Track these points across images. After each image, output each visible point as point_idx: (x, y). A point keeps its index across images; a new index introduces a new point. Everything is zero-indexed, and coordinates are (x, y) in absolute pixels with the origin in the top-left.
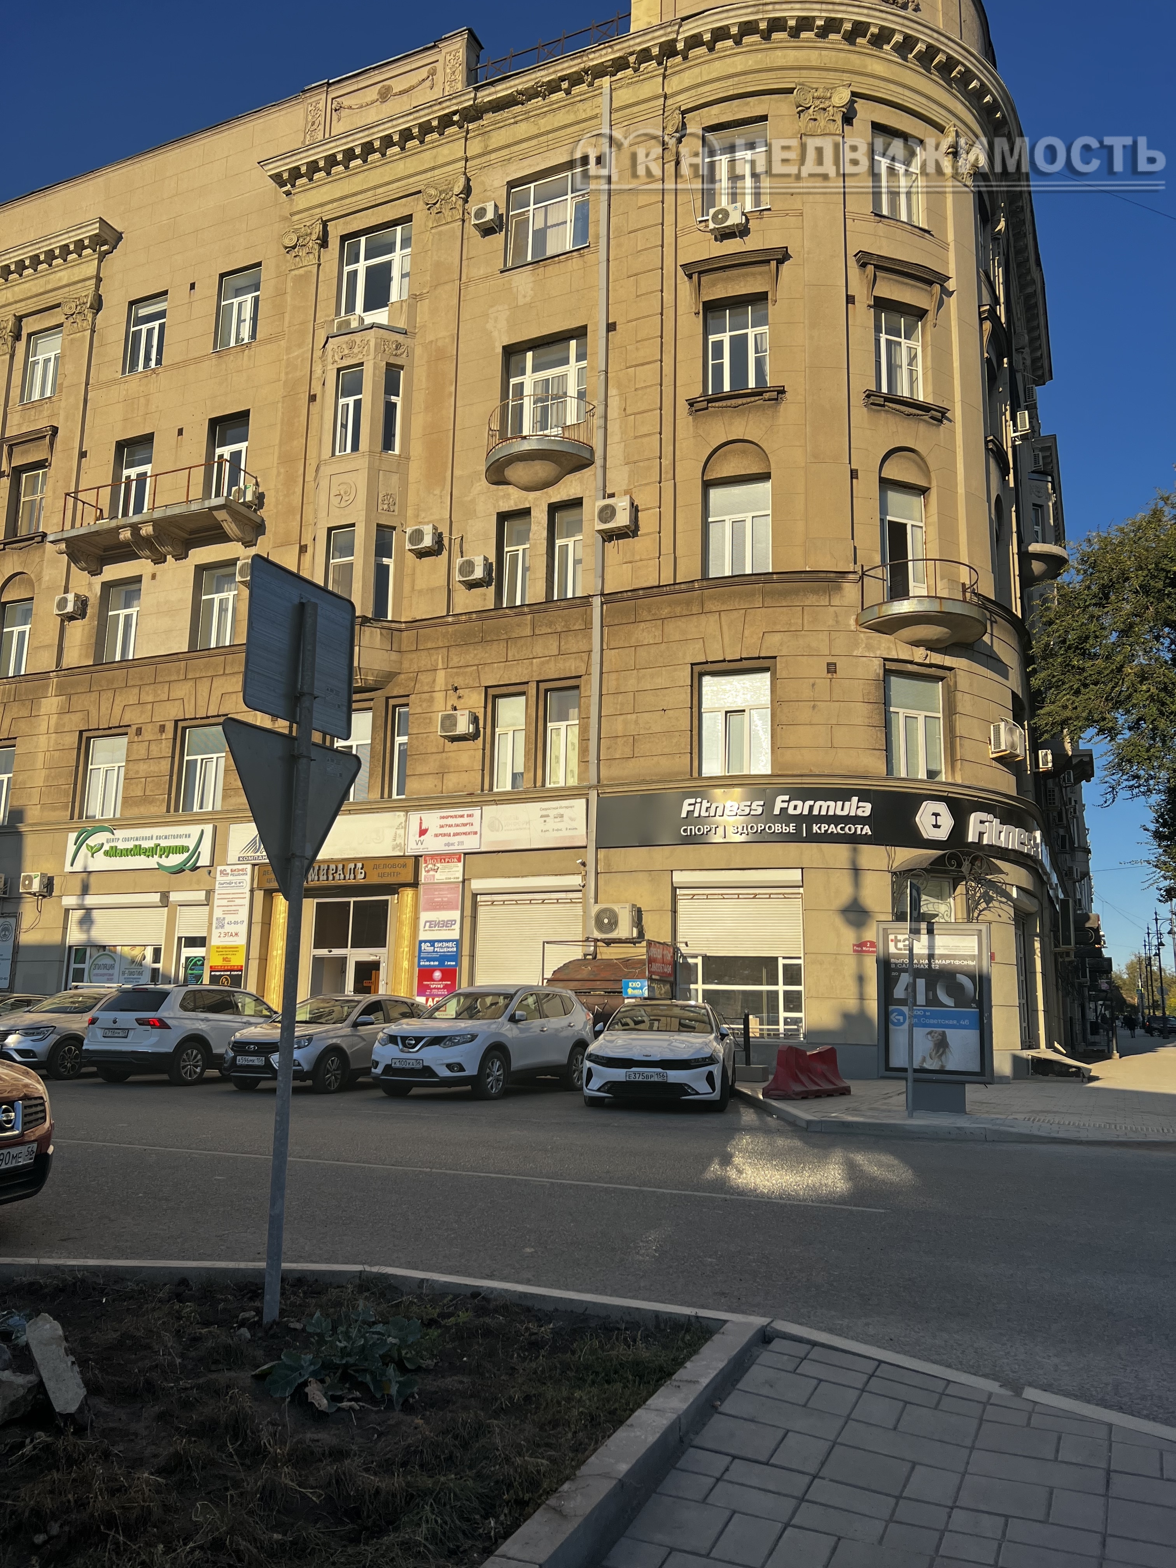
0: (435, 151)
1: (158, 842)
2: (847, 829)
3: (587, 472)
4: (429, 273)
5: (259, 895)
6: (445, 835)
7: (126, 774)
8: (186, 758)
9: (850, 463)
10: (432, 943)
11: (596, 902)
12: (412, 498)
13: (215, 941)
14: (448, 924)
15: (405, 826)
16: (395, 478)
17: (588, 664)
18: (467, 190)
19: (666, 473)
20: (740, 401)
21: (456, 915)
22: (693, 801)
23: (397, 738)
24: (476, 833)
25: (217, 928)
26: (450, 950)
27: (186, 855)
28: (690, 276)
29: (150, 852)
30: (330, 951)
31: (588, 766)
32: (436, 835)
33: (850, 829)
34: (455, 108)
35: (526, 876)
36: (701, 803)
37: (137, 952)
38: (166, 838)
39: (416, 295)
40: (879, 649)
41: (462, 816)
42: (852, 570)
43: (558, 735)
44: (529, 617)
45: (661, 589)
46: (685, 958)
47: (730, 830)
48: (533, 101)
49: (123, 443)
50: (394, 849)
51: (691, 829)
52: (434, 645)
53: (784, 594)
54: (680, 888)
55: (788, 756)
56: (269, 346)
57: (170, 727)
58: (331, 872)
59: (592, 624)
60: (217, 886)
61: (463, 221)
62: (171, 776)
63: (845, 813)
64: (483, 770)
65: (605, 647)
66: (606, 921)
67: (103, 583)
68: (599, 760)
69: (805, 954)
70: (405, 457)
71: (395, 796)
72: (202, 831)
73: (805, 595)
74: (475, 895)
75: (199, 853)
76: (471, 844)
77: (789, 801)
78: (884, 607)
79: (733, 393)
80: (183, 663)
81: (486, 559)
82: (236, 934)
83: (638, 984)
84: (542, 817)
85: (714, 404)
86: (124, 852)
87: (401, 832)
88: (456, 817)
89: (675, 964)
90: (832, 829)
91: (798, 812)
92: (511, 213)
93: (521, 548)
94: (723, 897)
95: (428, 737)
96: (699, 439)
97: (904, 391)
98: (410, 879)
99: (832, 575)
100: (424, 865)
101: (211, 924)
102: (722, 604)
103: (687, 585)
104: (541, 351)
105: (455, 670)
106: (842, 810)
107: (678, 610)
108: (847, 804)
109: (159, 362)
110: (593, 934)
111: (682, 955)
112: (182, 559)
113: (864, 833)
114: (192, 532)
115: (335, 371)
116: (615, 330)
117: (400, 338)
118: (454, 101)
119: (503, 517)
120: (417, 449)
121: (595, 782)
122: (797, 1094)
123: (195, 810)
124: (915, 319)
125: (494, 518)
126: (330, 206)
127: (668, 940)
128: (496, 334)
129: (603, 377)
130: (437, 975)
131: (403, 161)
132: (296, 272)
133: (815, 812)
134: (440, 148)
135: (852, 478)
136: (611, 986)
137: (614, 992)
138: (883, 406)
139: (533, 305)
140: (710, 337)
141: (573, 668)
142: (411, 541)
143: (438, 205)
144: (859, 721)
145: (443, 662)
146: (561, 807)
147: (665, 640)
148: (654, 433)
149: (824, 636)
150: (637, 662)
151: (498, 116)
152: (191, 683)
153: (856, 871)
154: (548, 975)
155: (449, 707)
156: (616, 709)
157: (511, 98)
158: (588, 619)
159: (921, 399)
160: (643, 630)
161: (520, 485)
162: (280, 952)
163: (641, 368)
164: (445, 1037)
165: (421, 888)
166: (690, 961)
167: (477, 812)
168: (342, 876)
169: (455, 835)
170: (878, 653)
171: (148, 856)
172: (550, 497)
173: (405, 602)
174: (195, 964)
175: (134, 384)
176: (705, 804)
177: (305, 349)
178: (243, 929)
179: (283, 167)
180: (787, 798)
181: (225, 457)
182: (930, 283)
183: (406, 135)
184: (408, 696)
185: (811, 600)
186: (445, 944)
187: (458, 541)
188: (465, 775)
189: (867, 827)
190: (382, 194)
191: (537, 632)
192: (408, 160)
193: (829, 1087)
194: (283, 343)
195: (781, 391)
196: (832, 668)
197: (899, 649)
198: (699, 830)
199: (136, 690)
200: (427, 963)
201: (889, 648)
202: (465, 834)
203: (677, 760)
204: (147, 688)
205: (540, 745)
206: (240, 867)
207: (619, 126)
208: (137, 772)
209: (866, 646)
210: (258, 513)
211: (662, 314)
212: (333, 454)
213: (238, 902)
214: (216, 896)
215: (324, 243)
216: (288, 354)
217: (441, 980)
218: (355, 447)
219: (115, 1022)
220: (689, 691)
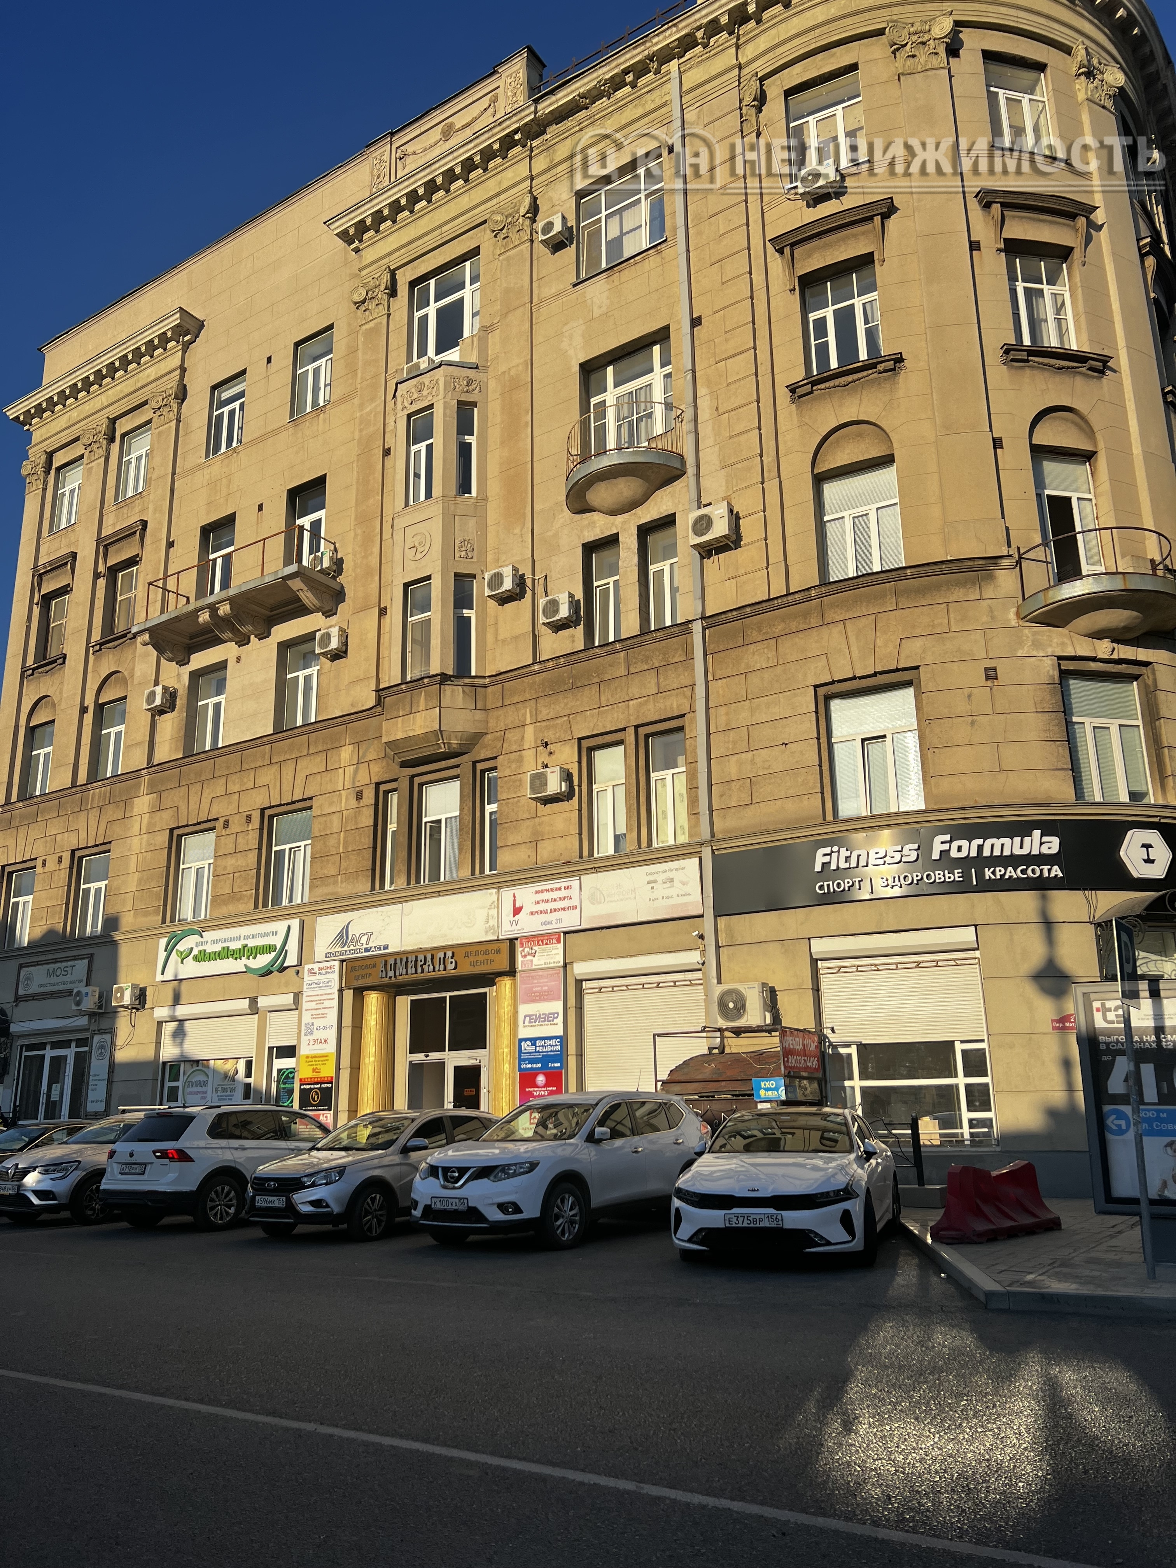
0: (499, 177)
1: (245, 942)
2: (1029, 871)
3: (678, 485)
4: (499, 302)
5: (349, 995)
6: (541, 912)
7: (215, 870)
8: (274, 849)
9: (991, 430)
10: (533, 1041)
11: (719, 982)
12: (491, 540)
13: (304, 1050)
14: (548, 1018)
15: (498, 906)
16: (472, 523)
17: (692, 700)
18: (534, 209)
19: (769, 471)
20: (850, 378)
21: (558, 1006)
22: (827, 850)
23: (487, 807)
24: (575, 907)
25: (305, 1035)
26: (554, 1048)
27: (273, 954)
28: (781, 251)
29: (237, 954)
30: (427, 1056)
31: (698, 819)
32: (532, 913)
33: (1033, 871)
34: (516, 126)
35: (634, 956)
36: (838, 852)
37: (229, 1066)
38: (253, 937)
39: (486, 327)
40: (1051, 646)
41: (559, 889)
42: (1005, 553)
43: (664, 786)
44: (622, 654)
45: (771, 603)
46: (835, 1047)
47: (878, 884)
48: (597, 103)
49: (208, 527)
50: (487, 932)
51: (828, 885)
52: (521, 699)
53: (921, 592)
54: (821, 960)
55: (945, 786)
56: (343, 407)
57: (256, 816)
58: (419, 963)
59: (693, 653)
60: (305, 987)
61: (532, 241)
62: (259, 869)
63: (1025, 851)
64: (580, 834)
65: (710, 678)
66: (731, 1005)
67: (190, 672)
68: (711, 810)
69: (989, 1035)
70: (483, 498)
71: (487, 871)
72: (289, 927)
73: (948, 589)
74: (579, 982)
75: (286, 951)
76: (570, 921)
77: (950, 842)
78: (1051, 592)
79: (840, 370)
80: (268, 747)
81: (571, 596)
82: (326, 1041)
83: (771, 1083)
84: (648, 883)
85: (819, 387)
86: (212, 956)
87: (494, 912)
88: (552, 890)
89: (823, 1055)
90: (1010, 872)
91: (964, 854)
92: (582, 225)
93: (611, 580)
94: (877, 968)
95: (519, 801)
96: (805, 428)
97: (1052, 340)
98: (505, 966)
99: (981, 562)
100: (520, 949)
101: (300, 1031)
102: (847, 611)
103: (802, 594)
104: (623, 364)
105: (544, 724)
106: (1021, 847)
107: (794, 626)
108: (1027, 840)
109: (240, 441)
110: (717, 1022)
111: (831, 1044)
112: (265, 638)
113: (1052, 875)
114: (272, 610)
115: (406, 417)
116: (700, 324)
117: (471, 373)
118: (514, 119)
119: (590, 549)
120: (494, 488)
121: (707, 836)
122: (980, 1235)
123: (284, 904)
124: (1059, 261)
125: (579, 550)
126: (398, 254)
127: (811, 1025)
128: (571, 352)
129: (689, 376)
130: (541, 1079)
131: (467, 194)
132: (367, 326)
133: (986, 853)
134: (503, 174)
135: (995, 448)
136: (739, 1087)
137: (743, 1095)
138: (1027, 361)
139: (610, 314)
140: (810, 315)
141: (675, 706)
142: (491, 588)
143: (504, 231)
144: (1033, 735)
145: (531, 716)
146: (670, 870)
147: (781, 662)
148: (752, 429)
149: (978, 635)
150: (749, 691)
151: (562, 126)
152: (276, 767)
153: (1048, 925)
154: (663, 1075)
155: (539, 766)
156: (728, 748)
157: (574, 104)
158: (689, 648)
159: (1074, 347)
160: (754, 653)
161: (604, 509)
162: (372, 1059)
163: (732, 360)
164: (496, 1167)
165: (518, 975)
166: (843, 1051)
167: (575, 883)
168: (431, 967)
169: (552, 911)
170: (1050, 651)
171: (236, 959)
172: (640, 518)
173: (489, 656)
174: (286, 1076)
175: (217, 465)
176: (844, 853)
177: (378, 402)
178: (332, 1034)
179: (347, 223)
180: (947, 837)
181: (306, 527)
182: (1073, 216)
183: (469, 165)
184: (496, 758)
185: (958, 594)
186: (548, 1042)
187: (542, 581)
188: (560, 841)
189: (1056, 867)
190: (448, 231)
191: (632, 670)
192: (473, 192)
193: (1028, 1220)
194: (356, 401)
195: (899, 359)
196: (991, 674)
197: (1076, 643)
198: (839, 885)
199: (223, 780)
200: (529, 1066)
201: (1063, 644)
202: (563, 909)
203: (806, 802)
204: (234, 777)
205: (643, 799)
206: (328, 964)
207: (691, 108)
208: (225, 868)
209: (1033, 642)
210: (338, 580)
211: (752, 298)
212: (407, 504)
213: (327, 1004)
214: (305, 999)
215: (393, 292)
216: (362, 410)
217: (546, 1086)
218: (429, 495)
219: (131, 1155)
220: (814, 718)
